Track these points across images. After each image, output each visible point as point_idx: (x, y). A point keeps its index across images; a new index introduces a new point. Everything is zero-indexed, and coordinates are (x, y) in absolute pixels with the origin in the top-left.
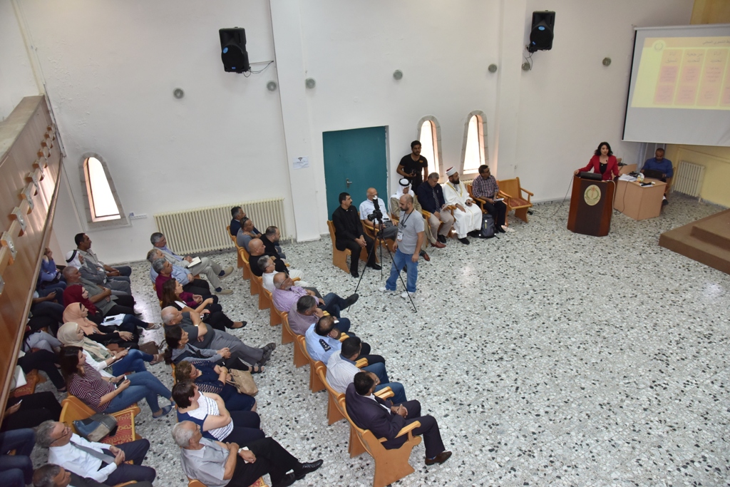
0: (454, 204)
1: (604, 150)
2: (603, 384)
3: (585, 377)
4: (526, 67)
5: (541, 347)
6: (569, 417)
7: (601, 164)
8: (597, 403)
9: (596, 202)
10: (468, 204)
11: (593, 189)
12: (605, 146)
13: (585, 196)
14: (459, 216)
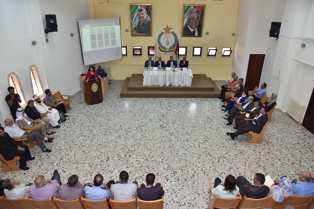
0: (45, 112)
1: (92, 69)
2: (162, 142)
3: (156, 144)
4: (47, 40)
5: (135, 144)
6: (168, 156)
7: (92, 75)
8: (168, 148)
9: (97, 90)
10: (50, 109)
11: (94, 85)
12: (91, 68)
13: (92, 89)
14: (51, 116)
